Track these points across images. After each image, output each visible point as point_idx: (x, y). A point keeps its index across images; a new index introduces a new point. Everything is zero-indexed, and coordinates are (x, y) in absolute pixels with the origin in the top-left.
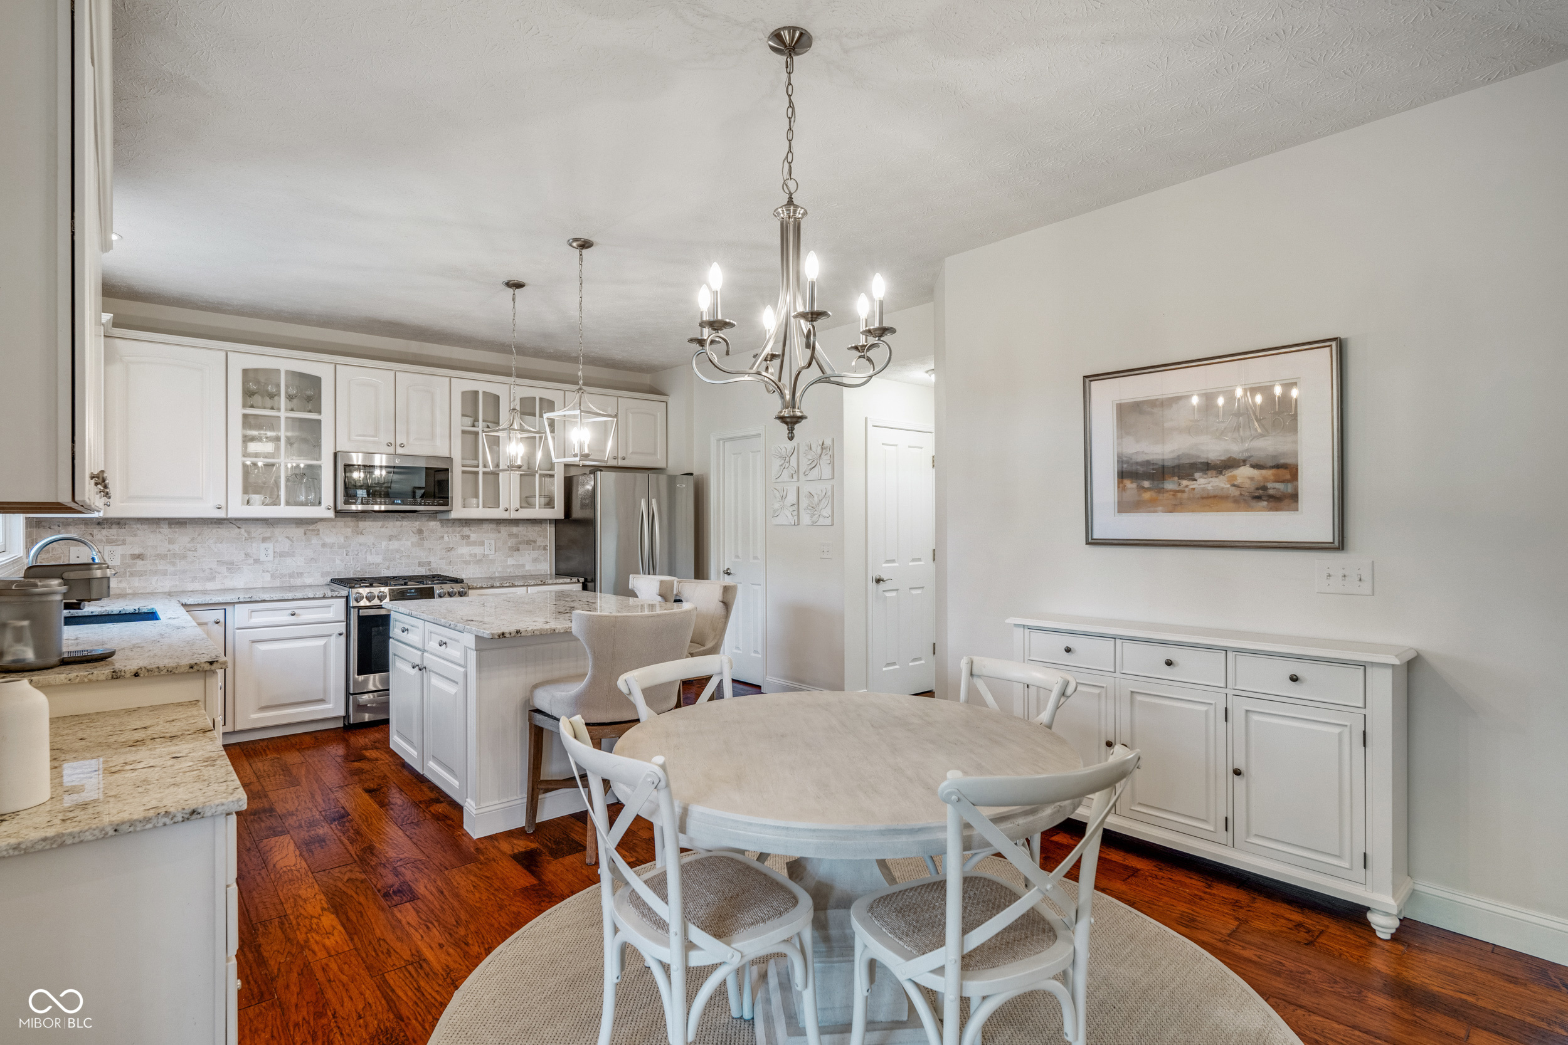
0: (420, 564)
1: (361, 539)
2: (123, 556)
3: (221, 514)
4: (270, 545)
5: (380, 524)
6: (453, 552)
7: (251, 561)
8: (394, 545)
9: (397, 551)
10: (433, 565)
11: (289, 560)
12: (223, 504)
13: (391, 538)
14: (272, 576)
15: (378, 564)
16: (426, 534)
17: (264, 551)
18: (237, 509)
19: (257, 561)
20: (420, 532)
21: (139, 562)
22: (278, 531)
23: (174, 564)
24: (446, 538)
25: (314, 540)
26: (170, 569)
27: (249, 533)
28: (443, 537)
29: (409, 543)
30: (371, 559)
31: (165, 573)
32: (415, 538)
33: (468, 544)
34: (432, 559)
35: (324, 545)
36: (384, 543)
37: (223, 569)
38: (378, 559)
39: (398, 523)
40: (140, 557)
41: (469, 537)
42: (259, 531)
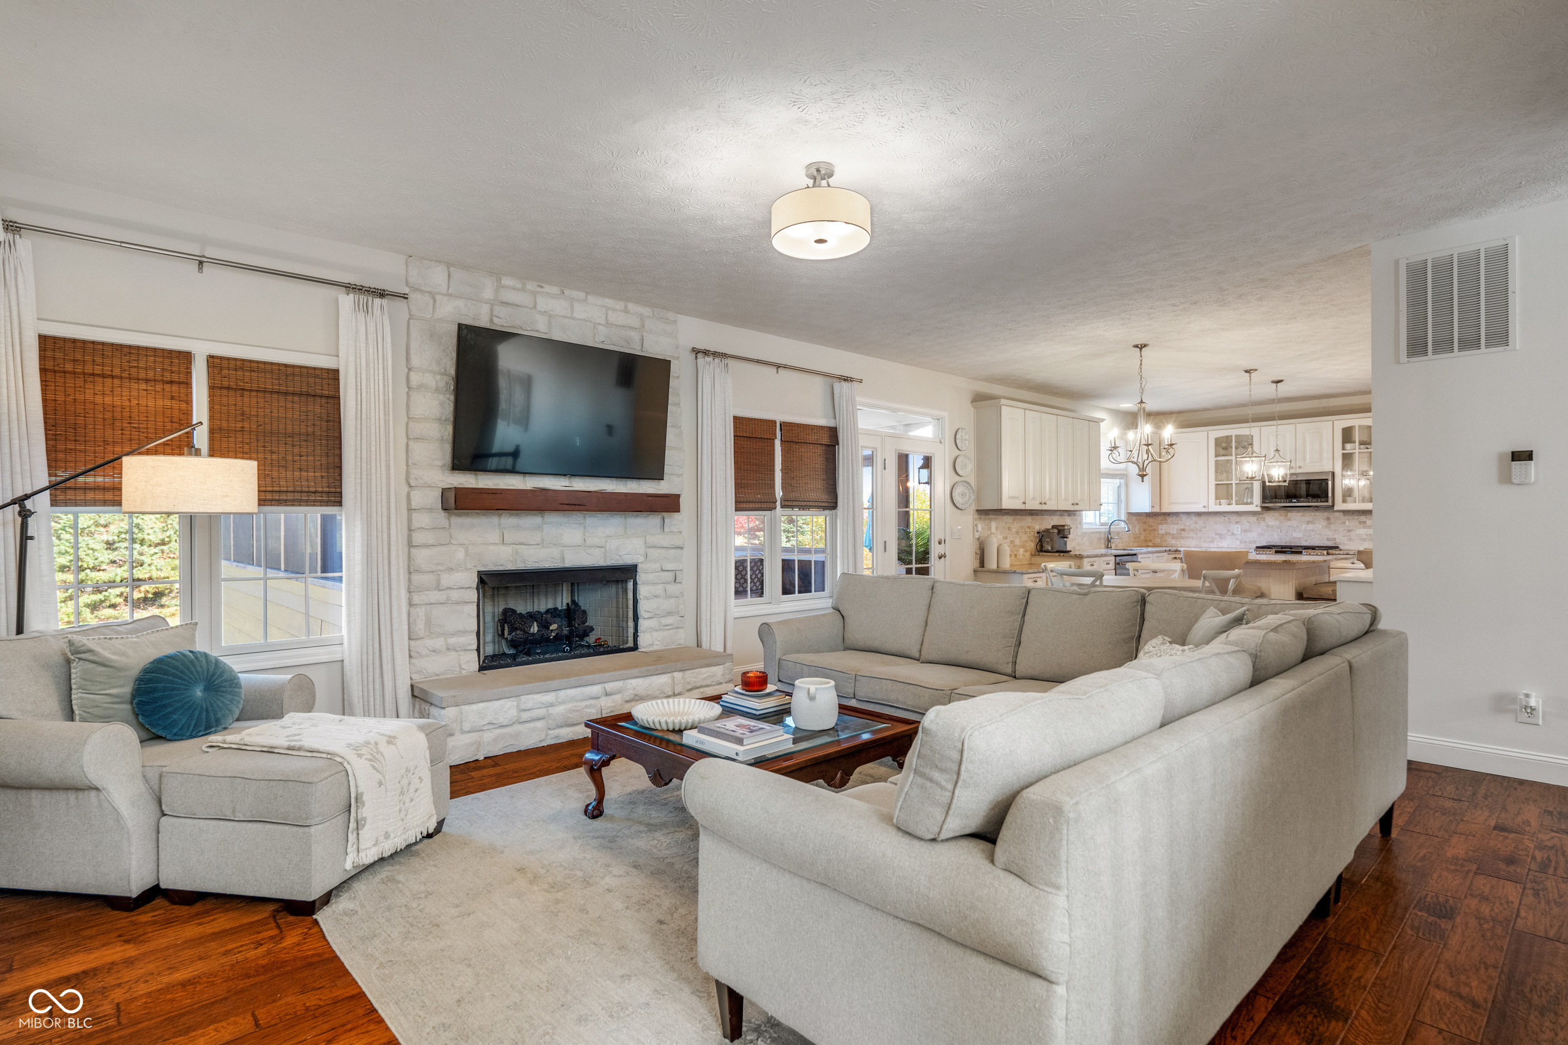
0: (1328, 539)
1: (1289, 523)
2: (1177, 530)
3: (1205, 510)
4: (1239, 526)
5: (1301, 514)
6: (1352, 533)
7: (1230, 534)
8: (1311, 527)
9: (1313, 530)
10: (1338, 541)
11: (1249, 534)
12: (1206, 505)
13: (1308, 523)
14: (1241, 542)
15: (1300, 538)
16: (1332, 520)
17: (1237, 529)
18: (1213, 508)
19: (1233, 534)
20: (1328, 519)
21: (1183, 533)
22: (1244, 519)
23: (1197, 534)
24: (1347, 523)
25: (1262, 523)
26: (1195, 536)
27: (1229, 519)
28: (1345, 522)
29: (1320, 526)
30: (1295, 535)
31: (1193, 538)
32: (1324, 523)
33: (1364, 528)
34: (1336, 536)
35: (1268, 526)
36: (1304, 526)
37: (1217, 537)
38: (1300, 535)
39: (1313, 514)
40: (1183, 530)
41: (1365, 522)
42: (1234, 518)
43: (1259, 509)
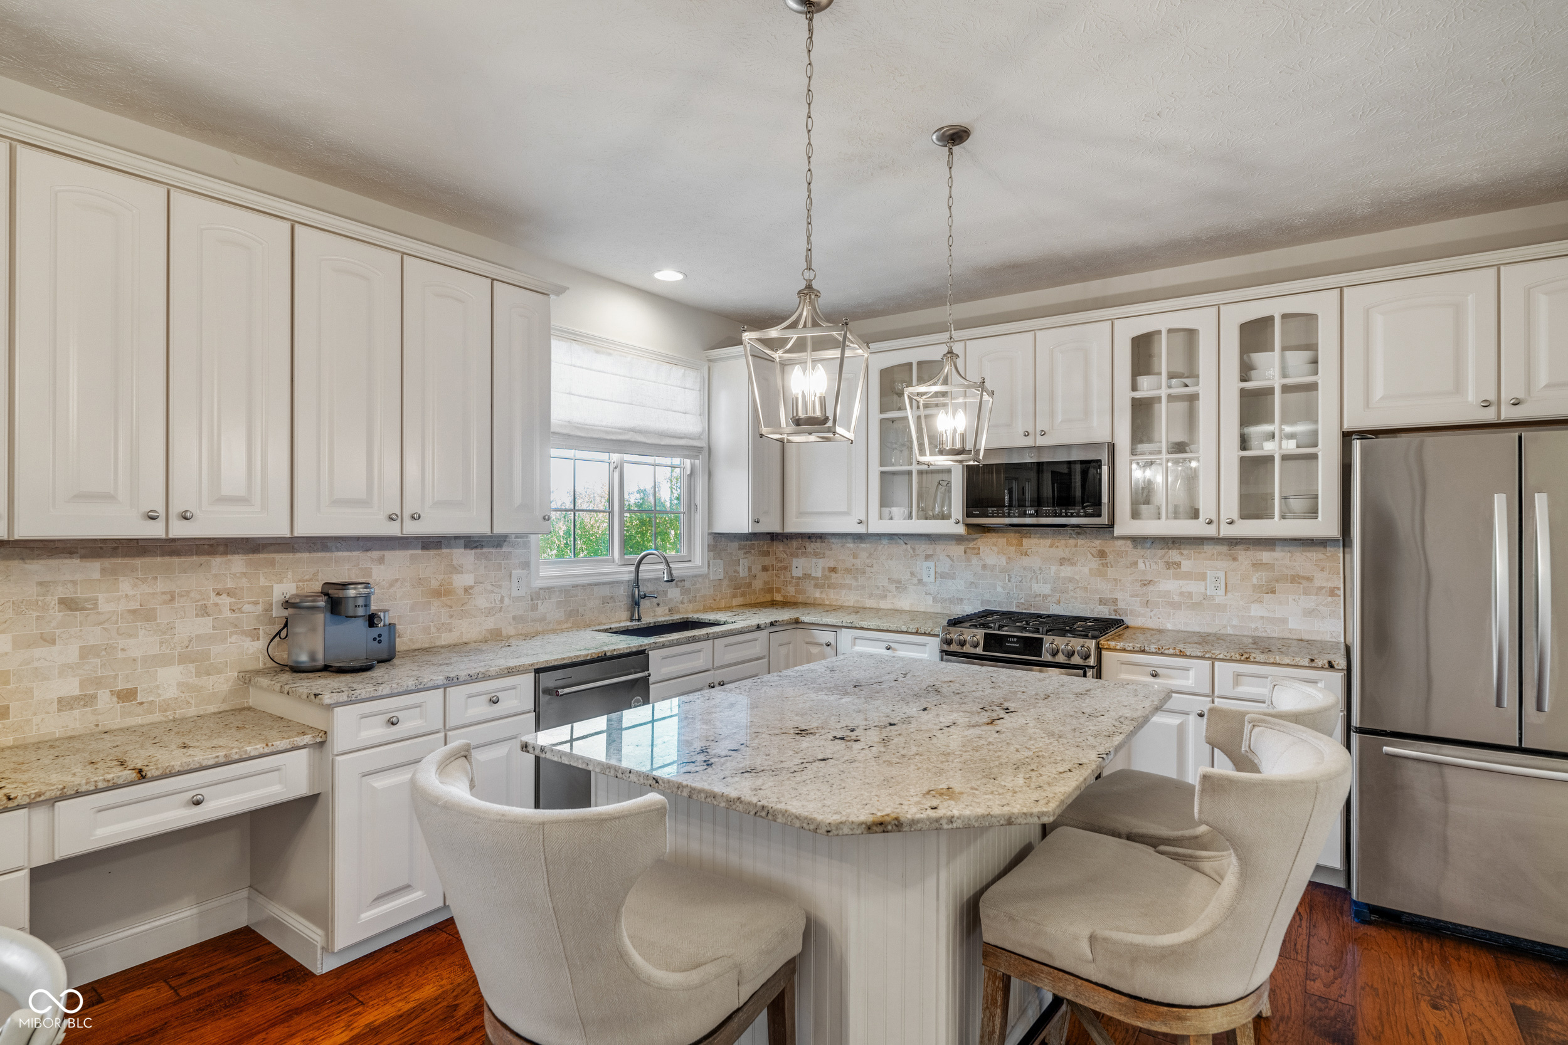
0: (1102, 601)
1: (1026, 561)
2: (823, 568)
3: (861, 529)
4: (931, 564)
5: (1048, 542)
6: (1151, 588)
7: (915, 581)
8: (1067, 571)
9: (1071, 580)
10: (1121, 605)
11: (949, 583)
12: (863, 518)
13: (1062, 561)
14: (934, 599)
15: (1045, 597)
16: (1110, 558)
17: (926, 570)
18: (877, 526)
19: (920, 581)
20: (1102, 554)
21: (834, 575)
22: (940, 549)
23: (856, 579)
24: (1141, 565)
25: (974, 561)
26: (855, 584)
27: (914, 549)
28: (1136, 563)
29: (1086, 570)
30: (1037, 588)
31: (850, 588)
32: (1094, 563)
33: (1176, 577)
34: (1119, 595)
35: (984, 567)
36: (1053, 569)
37: (892, 587)
38: (1046, 589)
39: (1072, 542)
40: (833, 570)
41: (1178, 565)
42: (923, 548)
43: (961, 530)
